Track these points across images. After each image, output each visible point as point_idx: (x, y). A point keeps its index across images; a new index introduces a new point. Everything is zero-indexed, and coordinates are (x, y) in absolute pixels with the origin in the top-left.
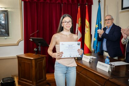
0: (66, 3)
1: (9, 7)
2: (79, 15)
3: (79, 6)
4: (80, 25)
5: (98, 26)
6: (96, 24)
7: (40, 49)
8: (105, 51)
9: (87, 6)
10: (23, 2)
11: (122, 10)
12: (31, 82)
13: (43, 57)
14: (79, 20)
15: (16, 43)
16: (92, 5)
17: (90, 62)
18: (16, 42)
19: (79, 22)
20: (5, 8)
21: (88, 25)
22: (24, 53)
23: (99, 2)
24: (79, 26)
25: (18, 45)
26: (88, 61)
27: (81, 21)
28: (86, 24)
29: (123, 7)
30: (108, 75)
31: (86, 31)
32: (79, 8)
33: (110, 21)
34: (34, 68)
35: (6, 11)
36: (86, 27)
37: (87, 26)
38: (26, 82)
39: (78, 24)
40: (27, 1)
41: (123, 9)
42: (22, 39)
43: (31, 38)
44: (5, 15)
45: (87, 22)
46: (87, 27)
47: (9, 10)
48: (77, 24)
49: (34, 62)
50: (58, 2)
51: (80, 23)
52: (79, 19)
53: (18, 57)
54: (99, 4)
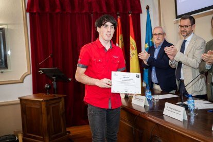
0: (99, 12)
1: (6, 23)
2: (119, 30)
3: (118, 17)
4: (121, 46)
5: (149, 45)
6: (146, 43)
7: (55, 86)
8: (156, 84)
9: (130, 15)
10: (28, 14)
11: (177, 18)
12: (42, 137)
13: (60, 98)
14: (120, 38)
15: (19, 79)
16: (141, 14)
19: (120, 41)
21: (133, 46)
23: (148, 8)
25: (22, 82)
27: (123, 39)
28: (131, 43)
29: (178, 15)
31: (131, 56)
32: (118, 19)
33: (161, 36)
34: (44, 116)
37: (132, 47)
39: (119, 44)
40: (35, 11)
42: (29, 73)
43: (40, 70)
46: (133, 49)
47: (5, 27)
48: (117, 44)
49: (44, 106)
50: (84, 11)
51: (122, 42)
52: (120, 36)
53: (21, 100)
54: (148, 12)
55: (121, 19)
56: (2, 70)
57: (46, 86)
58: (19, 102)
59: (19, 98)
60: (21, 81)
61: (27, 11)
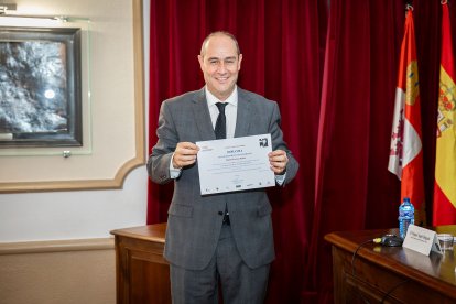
1: (85, 14)
2: (407, 45)
3: (408, 7)
4: (413, 96)
14: (409, 73)
15: (112, 177)
18: (110, 175)
19: (409, 80)
20: (68, 19)
21: (450, 97)
22: (148, 223)
24: (409, 102)
25: (120, 187)
27: (416, 75)
28: (443, 89)
31: (441, 126)
32: (408, 16)
35: (73, 32)
36: (440, 103)
37: (446, 99)
39: (404, 89)
42: (141, 162)
44: (67, 50)
46: (448, 106)
47: (83, 26)
48: (399, 91)
51: (414, 85)
52: (409, 67)
53: (119, 238)
55: (415, 14)
56: (67, 151)
58: (113, 243)
59: (111, 233)
60: (117, 185)
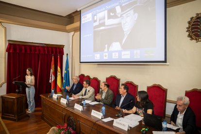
2: (53, 62)
3: (53, 56)
4: (53, 70)
5: (67, 72)
6: (65, 70)
7: (21, 90)
9: (58, 56)
10: (7, 53)
12: (14, 116)
17: (57, 98)
23: (67, 54)
26: (56, 98)
30: (66, 106)
31: (58, 75)
32: (53, 58)
34: (16, 105)
36: (58, 72)
38: (9, 116)
40: (11, 52)
41: (80, 62)
42: (5, 82)
43: (14, 82)
45: (59, 69)
48: (51, 69)
49: (16, 100)
50: (36, 53)
52: (53, 66)
54: (67, 56)
57: (17, 91)
58: (1, 97)
60: (1, 86)
61: (7, 51)
